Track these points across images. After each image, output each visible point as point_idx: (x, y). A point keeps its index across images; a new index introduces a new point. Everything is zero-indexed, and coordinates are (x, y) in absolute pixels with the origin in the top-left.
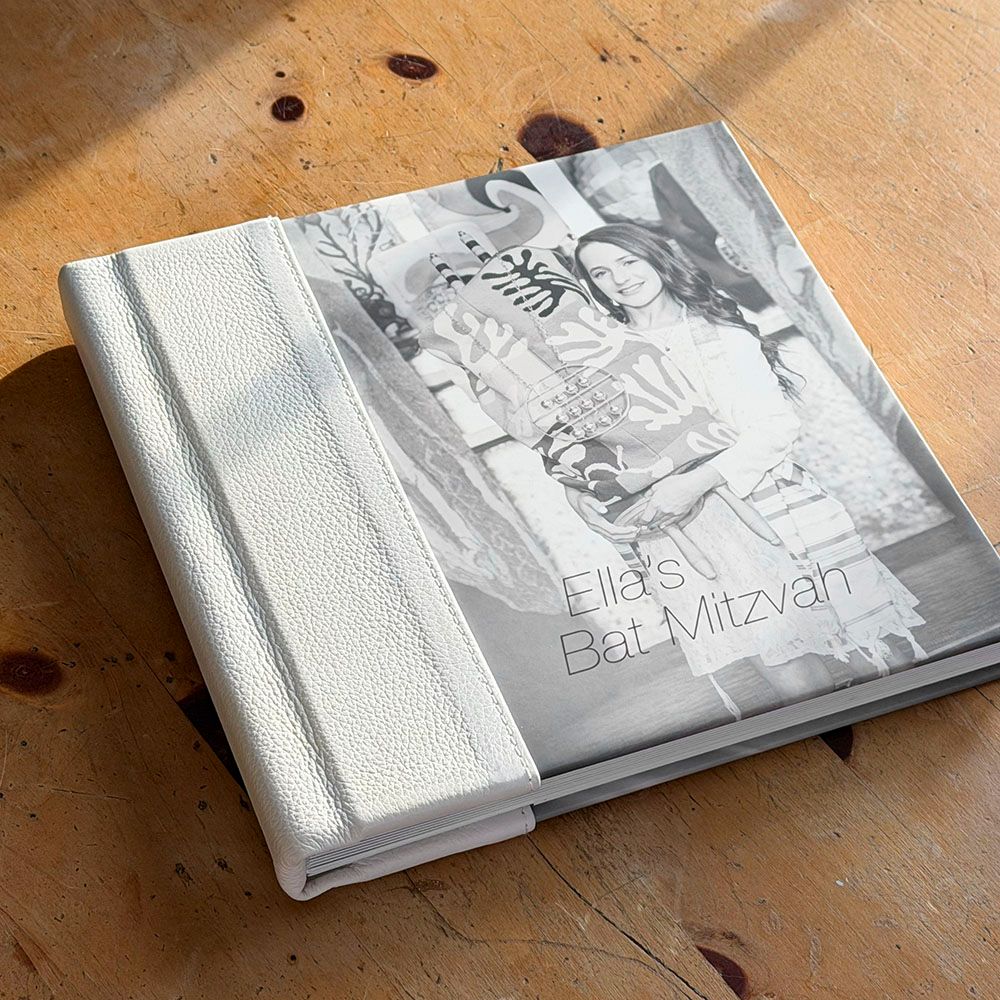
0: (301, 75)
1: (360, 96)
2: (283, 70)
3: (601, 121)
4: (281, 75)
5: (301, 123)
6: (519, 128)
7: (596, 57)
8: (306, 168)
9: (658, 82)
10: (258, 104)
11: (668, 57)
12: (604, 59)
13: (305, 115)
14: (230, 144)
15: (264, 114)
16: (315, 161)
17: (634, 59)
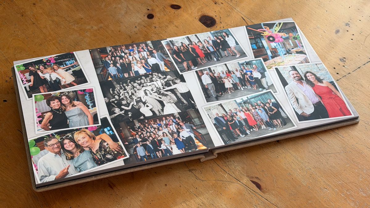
0: (152, 10)
1: (165, 14)
2: (149, 9)
3: (216, 16)
4: (148, 10)
5: (153, 19)
6: (199, 18)
7: (214, 3)
8: (155, 28)
9: (227, 8)
10: (144, 16)
11: (229, 3)
12: (215, 4)
13: (154, 18)
14: (139, 24)
15: (146, 18)
16: (157, 27)
17: (222, 3)
